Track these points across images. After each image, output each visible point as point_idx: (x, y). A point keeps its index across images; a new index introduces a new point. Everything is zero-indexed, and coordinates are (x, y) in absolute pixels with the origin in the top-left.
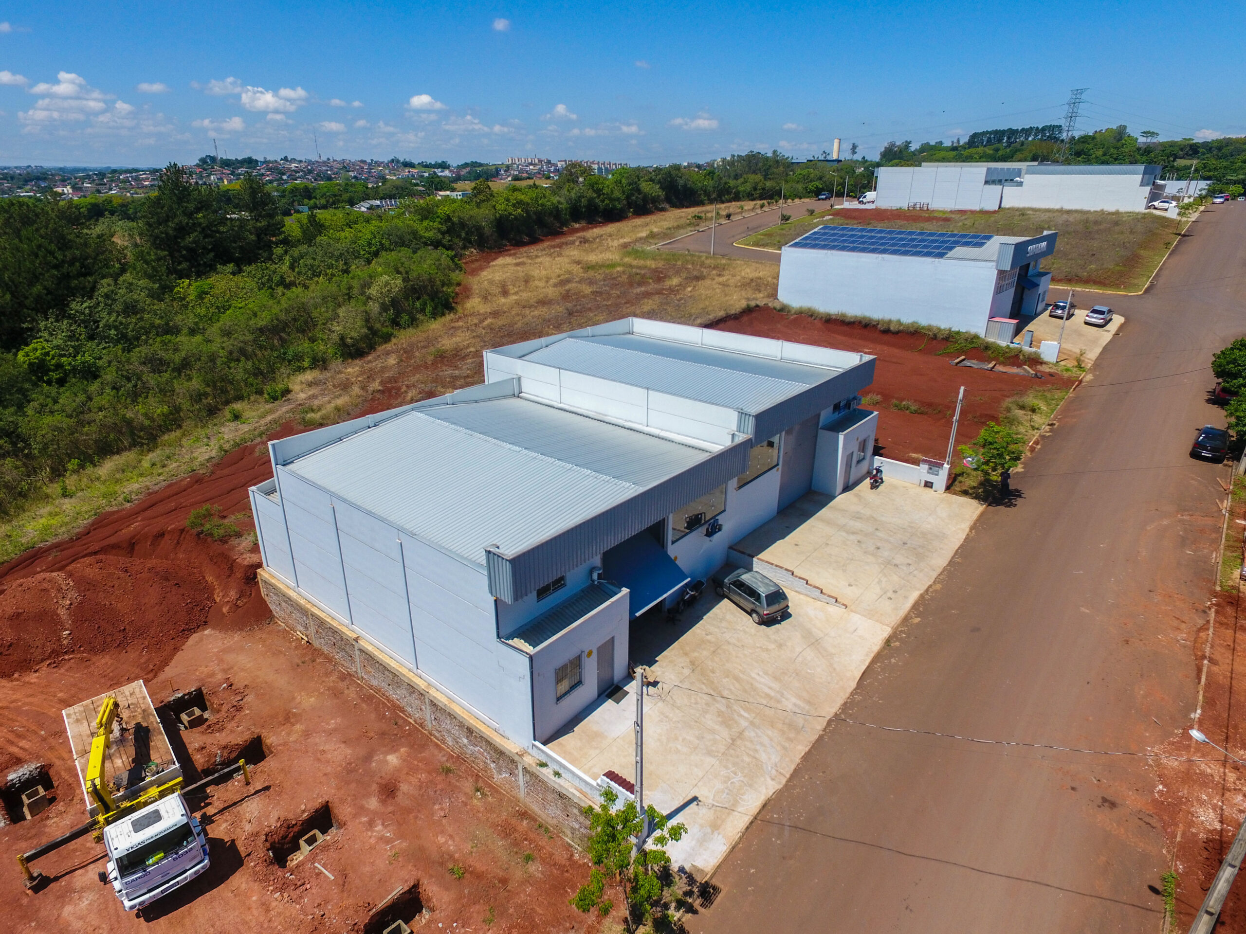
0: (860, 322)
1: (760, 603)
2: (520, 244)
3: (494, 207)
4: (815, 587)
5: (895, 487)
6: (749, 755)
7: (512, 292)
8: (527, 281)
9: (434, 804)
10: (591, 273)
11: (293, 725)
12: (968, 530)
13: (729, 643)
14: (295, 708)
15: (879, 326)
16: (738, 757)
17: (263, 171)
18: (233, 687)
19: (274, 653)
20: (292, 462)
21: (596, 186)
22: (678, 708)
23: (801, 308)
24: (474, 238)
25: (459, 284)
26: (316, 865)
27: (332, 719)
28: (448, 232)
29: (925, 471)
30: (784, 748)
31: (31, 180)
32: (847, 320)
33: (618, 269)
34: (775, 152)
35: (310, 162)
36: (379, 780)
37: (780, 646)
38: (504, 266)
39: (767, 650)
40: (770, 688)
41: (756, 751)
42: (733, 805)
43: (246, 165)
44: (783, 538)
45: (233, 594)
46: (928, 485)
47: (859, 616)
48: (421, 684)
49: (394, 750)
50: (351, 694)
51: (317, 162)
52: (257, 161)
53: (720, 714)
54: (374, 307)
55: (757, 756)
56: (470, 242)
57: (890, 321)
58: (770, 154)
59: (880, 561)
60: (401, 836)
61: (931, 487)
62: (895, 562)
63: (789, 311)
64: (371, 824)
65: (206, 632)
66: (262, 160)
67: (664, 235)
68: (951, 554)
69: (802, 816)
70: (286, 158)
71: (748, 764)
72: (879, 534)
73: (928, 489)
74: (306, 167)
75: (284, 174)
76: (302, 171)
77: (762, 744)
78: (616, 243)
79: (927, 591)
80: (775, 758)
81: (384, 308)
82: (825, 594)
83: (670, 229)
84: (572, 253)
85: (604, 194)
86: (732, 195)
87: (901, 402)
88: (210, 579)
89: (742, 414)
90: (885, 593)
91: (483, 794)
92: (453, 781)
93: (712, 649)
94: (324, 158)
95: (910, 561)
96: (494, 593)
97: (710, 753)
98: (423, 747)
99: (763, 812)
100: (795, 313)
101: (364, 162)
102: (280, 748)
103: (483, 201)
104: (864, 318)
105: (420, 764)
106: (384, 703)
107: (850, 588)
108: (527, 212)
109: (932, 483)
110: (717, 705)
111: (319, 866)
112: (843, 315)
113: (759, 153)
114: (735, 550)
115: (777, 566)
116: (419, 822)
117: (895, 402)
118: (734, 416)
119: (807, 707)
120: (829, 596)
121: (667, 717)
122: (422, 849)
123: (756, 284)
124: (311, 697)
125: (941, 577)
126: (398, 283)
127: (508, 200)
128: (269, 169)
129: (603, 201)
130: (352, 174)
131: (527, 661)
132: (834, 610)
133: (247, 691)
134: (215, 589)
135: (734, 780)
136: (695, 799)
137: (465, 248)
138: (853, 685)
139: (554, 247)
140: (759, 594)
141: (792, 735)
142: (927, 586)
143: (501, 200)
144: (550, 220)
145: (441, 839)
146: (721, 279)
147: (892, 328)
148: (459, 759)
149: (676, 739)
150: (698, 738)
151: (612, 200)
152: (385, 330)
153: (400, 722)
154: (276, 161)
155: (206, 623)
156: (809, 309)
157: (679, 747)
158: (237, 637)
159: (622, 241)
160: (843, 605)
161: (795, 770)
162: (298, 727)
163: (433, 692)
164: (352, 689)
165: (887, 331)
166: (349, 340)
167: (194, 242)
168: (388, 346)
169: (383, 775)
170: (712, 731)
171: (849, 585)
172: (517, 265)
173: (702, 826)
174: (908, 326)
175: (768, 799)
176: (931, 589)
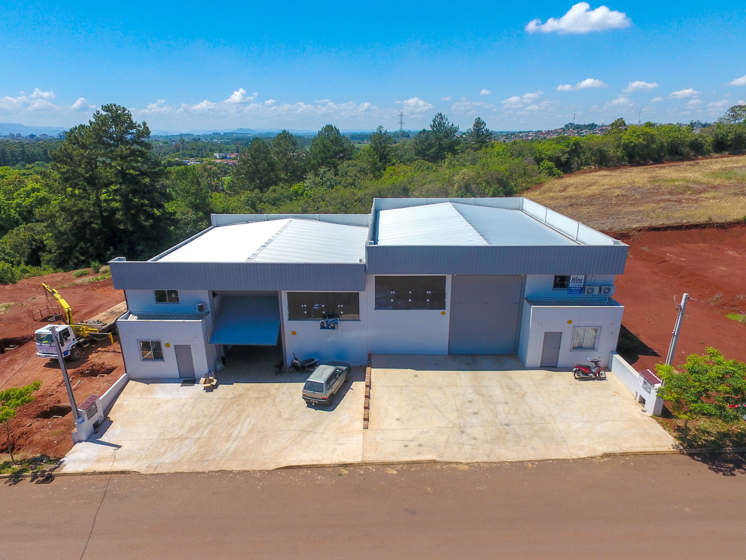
6: (167, 449)
7: (569, 190)
13: (274, 399)
22: (194, 407)
25: (539, 184)
29: (641, 384)
30: (180, 461)
39: (280, 416)
46: (642, 401)
47: (361, 439)
52: (596, 125)
59: (457, 421)
61: (644, 405)
62: (468, 430)
71: (158, 452)
72: (500, 407)
73: (640, 406)
77: (180, 450)
79: (448, 463)
90: (411, 441)
93: (262, 396)
95: (480, 437)
97: (161, 434)
99: (117, 475)
107: (395, 421)
109: (645, 401)
110: (206, 419)
121: (183, 407)
132: (358, 425)
135: (142, 452)
136: (119, 447)
138: (273, 467)
141: (195, 459)
150: (172, 425)
160: (367, 426)
161: (163, 473)
170: (182, 427)
171: (397, 419)
173: (98, 455)
175: (129, 471)
176: (454, 465)
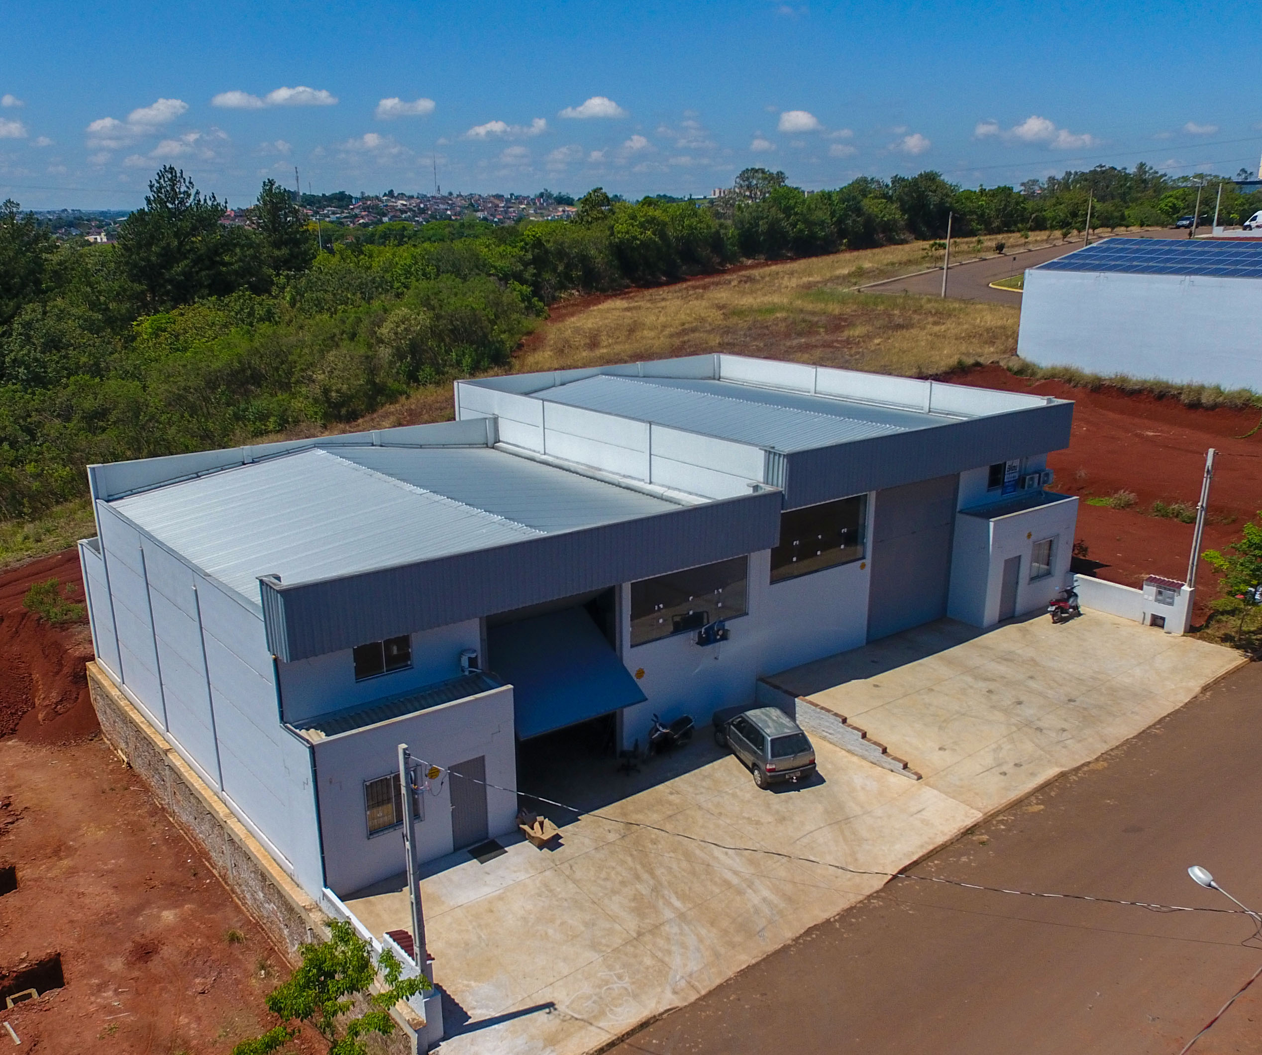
0: (1151, 391)
1: (763, 750)
2: (648, 285)
3: (611, 228)
4: (875, 743)
5: (1098, 623)
6: (653, 956)
7: (605, 343)
8: (632, 330)
9: (197, 976)
10: (734, 320)
11: (61, 859)
12: (1198, 689)
13: (700, 808)
14: (73, 840)
15: (1183, 397)
16: (635, 956)
17: (357, 211)
18: (10, 808)
19: (80, 774)
20: (122, 498)
21: (784, 203)
22: (575, 882)
23: (1053, 368)
24: (576, 273)
25: (529, 333)
26: (6, 1024)
27: (113, 859)
28: (535, 261)
29: (1152, 598)
30: (717, 955)
31: (61, 228)
32: (1129, 387)
33: (778, 315)
34: (1142, 166)
35: (423, 198)
36: (138, 939)
37: (782, 820)
38: (608, 310)
39: (758, 823)
40: (736, 873)
41: (669, 952)
42: (595, 1017)
43: (336, 203)
44: (866, 678)
45: (54, 696)
46: (1157, 622)
47: (935, 792)
48: (221, 811)
49: (175, 904)
50: (155, 833)
51: (433, 197)
52: (351, 197)
53: (637, 898)
54: (385, 353)
55: (666, 959)
56: (571, 280)
57: (1202, 388)
58: (1132, 170)
59: (1013, 721)
60: (133, 1008)
61: (1162, 627)
62: (1040, 724)
63: (1033, 374)
64: (101, 987)
65: (10, 743)
66: (359, 195)
67: (880, 273)
68: (1151, 721)
69: (696, 1046)
70: (391, 192)
71: (647, 968)
72: (1032, 684)
73: (1156, 629)
74: (418, 205)
75: (385, 215)
76: (410, 210)
77: (683, 946)
78: (794, 282)
79: (1078, 769)
80: (693, 966)
81: (399, 355)
82: (889, 755)
83: (893, 264)
84: (719, 295)
85: (796, 214)
86: (1030, 223)
87: (1169, 504)
88: (36, 676)
89: (771, 453)
90: (999, 765)
91: (268, 974)
92: (237, 952)
93: (669, 813)
94: (444, 192)
95: (1066, 725)
96: (272, 650)
97: (594, 946)
98: (217, 907)
99: (639, 1035)
100: (1043, 378)
101: (499, 197)
102: (30, 883)
103: (597, 219)
104: (1158, 383)
105: (202, 926)
106: (192, 848)
107: (941, 752)
108: (663, 235)
109: (1163, 619)
110: (638, 886)
111: (8, 1026)
112: (1124, 380)
113: (1113, 169)
114: (767, 683)
115: (822, 708)
116: (165, 996)
117: (1158, 503)
118: (758, 457)
119: (782, 905)
120: (895, 759)
121: (551, 891)
122: (151, 1027)
123: (991, 336)
124: (101, 829)
125: (1116, 752)
126: (424, 318)
127: (633, 217)
128: (366, 209)
129: (794, 225)
130: (480, 215)
131: (307, 753)
132: (899, 781)
133: (24, 814)
134: (37, 690)
135: (615, 986)
136: (550, 1005)
137: (562, 287)
138: (878, 883)
139: (695, 288)
140: (763, 737)
141: (738, 939)
142: (1083, 762)
143: (623, 217)
144: (704, 252)
145: (183, 1020)
146: (936, 329)
147: (1204, 401)
148: (256, 927)
149: (552, 921)
150: (586, 924)
151: (809, 224)
152: (396, 386)
153: (202, 873)
154: (377, 198)
155: (13, 731)
156: (1066, 370)
157: (551, 932)
158: (44, 752)
159: (805, 280)
160: (916, 773)
161: (720, 987)
162: (66, 863)
163: (232, 823)
164: (159, 826)
165: (1195, 406)
166: (334, 394)
167: (184, 273)
168: (392, 408)
169: (147, 933)
170: (613, 919)
171: (940, 749)
172: (628, 309)
173: (532, 1038)
174: (1232, 396)
175: (655, 1016)
176: (1086, 769)
